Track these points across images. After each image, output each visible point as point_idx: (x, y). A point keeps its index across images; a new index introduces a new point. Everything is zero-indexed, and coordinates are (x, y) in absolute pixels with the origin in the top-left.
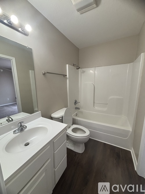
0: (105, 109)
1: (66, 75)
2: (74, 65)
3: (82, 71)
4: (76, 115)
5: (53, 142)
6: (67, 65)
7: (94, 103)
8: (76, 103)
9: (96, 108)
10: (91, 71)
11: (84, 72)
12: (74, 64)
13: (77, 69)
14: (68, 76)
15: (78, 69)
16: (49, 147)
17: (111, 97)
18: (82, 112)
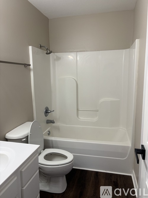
0: (95, 119)
1: (30, 65)
2: (41, 47)
3: (55, 57)
4: (49, 134)
5: (21, 172)
6: (30, 47)
7: (78, 110)
8: (47, 112)
9: (82, 118)
10: (71, 57)
11: (58, 59)
12: (42, 45)
13: (47, 54)
14: (32, 67)
15: (49, 53)
16: (16, 178)
17: (102, 100)
18: (58, 128)
